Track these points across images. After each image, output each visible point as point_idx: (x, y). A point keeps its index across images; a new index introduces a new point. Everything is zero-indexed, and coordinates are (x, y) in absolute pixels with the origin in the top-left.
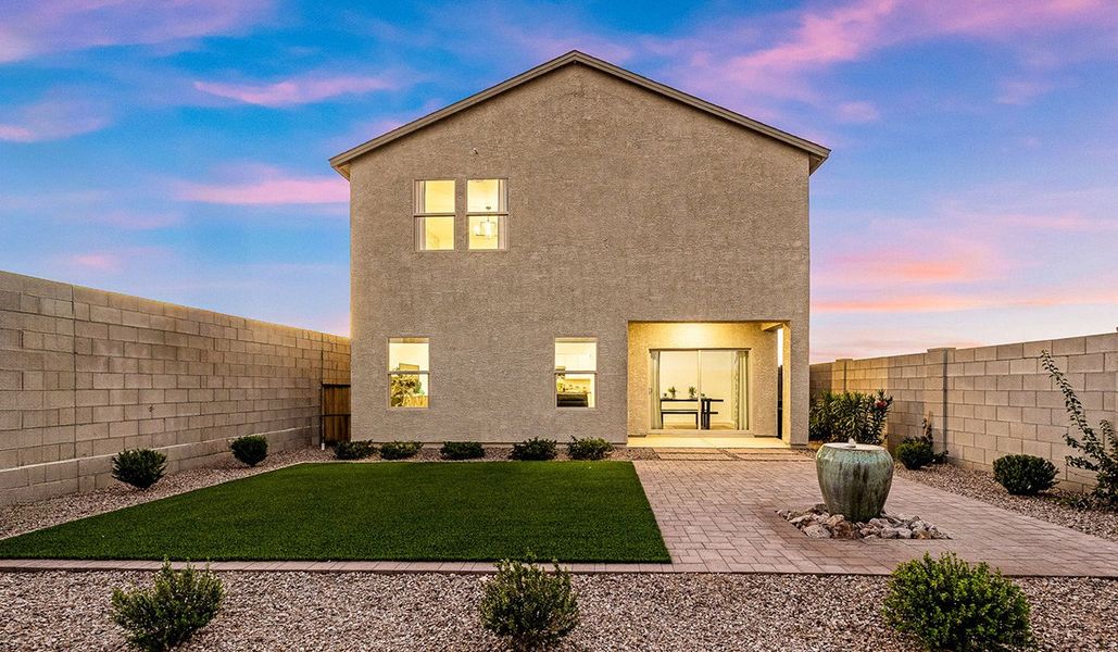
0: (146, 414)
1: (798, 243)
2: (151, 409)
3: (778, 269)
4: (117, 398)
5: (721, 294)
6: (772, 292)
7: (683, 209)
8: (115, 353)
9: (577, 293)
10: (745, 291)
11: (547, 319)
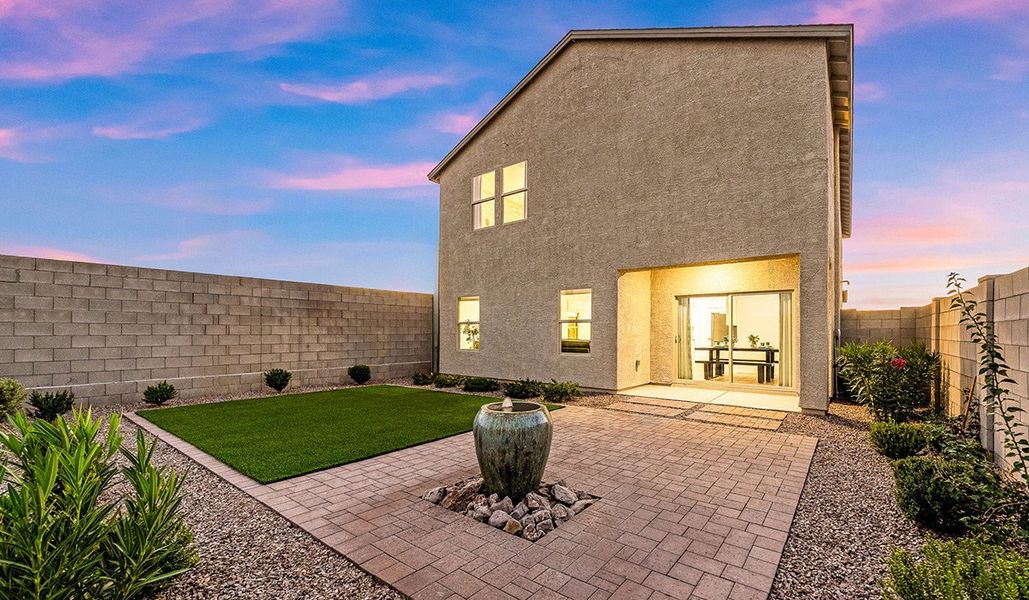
0: (304, 349)
1: (810, 156)
2: (308, 346)
3: (782, 193)
4: (286, 339)
5: (711, 232)
6: (774, 222)
7: (669, 148)
8: (285, 314)
9: (576, 248)
10: (740, 225)
11: (554, 274)
